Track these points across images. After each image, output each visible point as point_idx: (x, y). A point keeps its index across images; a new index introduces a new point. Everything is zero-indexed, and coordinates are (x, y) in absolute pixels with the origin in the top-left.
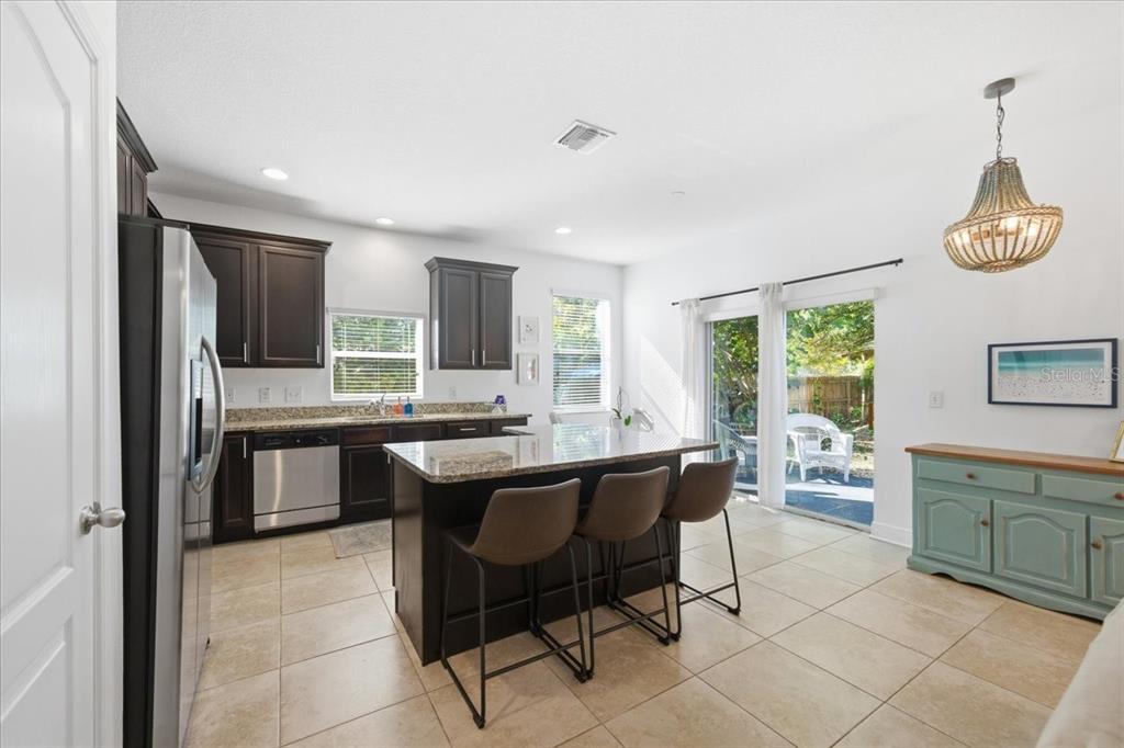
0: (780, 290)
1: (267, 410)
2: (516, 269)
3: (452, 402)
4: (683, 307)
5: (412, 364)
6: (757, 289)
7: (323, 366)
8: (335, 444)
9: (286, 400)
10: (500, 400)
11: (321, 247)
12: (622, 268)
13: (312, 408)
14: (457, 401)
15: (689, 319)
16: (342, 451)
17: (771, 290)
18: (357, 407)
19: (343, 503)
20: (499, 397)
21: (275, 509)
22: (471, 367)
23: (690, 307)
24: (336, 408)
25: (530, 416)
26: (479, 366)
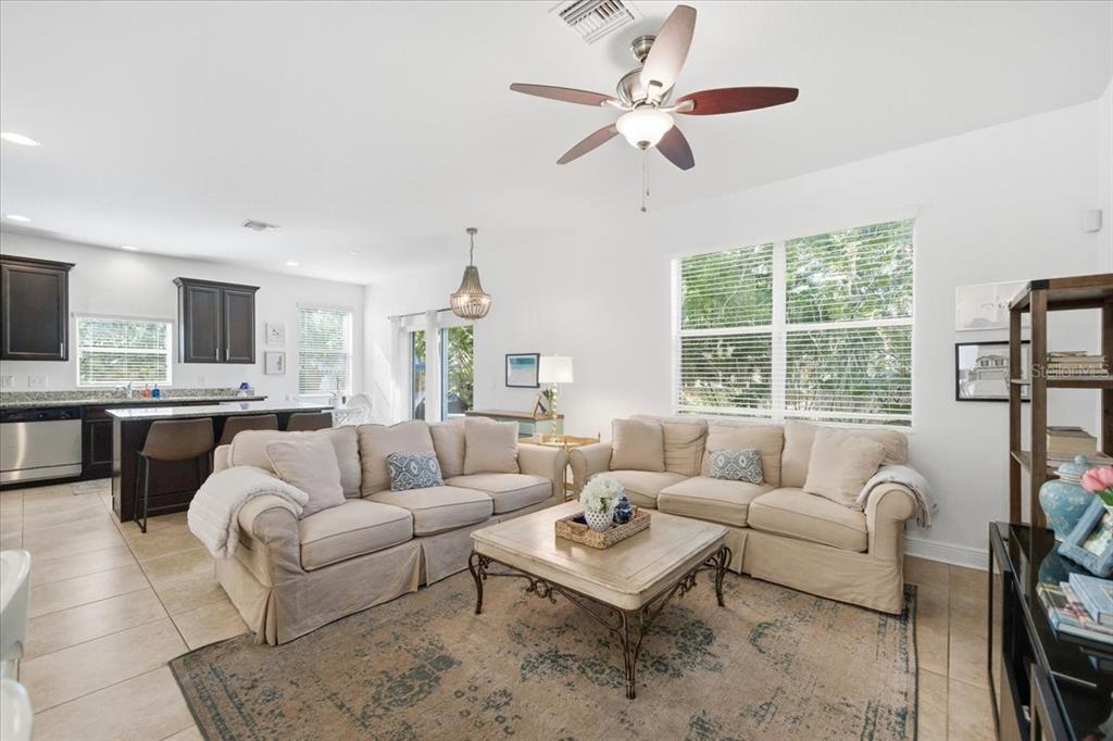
1: (10, 394)
2: (258, 288)
3: (200, 388)
5: (162, 358)
6: (424, 313)
7: (67, 359)
8: (78, 418)
9: (29, 385)
10: (244, 386)
11: (65, 268)
12: (363, 288)
13: (56, 393)
14: (206, 387)
16: (84, 426)
17: (432, 314)
18: (103, 392)
19: (85, 463)
20: (243, 384)
21: (17, 467)
22: (215, 361)
24: (82, 392)
26: (224, 360)
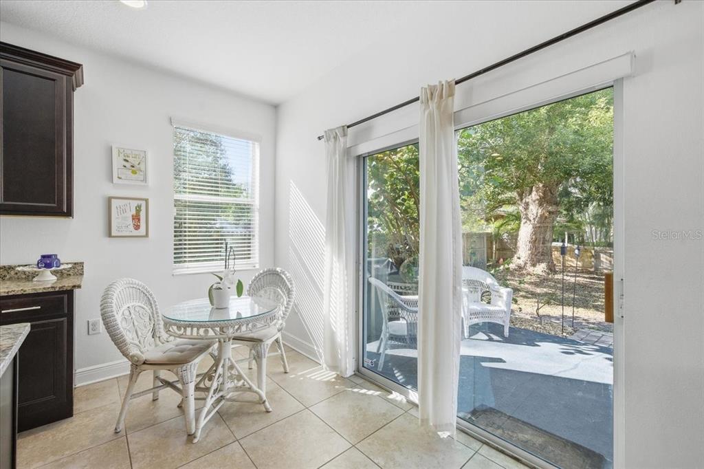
0: (451, 94)
4: (328, 140)
6: (417, 99)
12: (276, 107)
15: (335, 153)
17: (436, 94)
20: (45, 257)
23: (335, 138)
25: (79, 287)
